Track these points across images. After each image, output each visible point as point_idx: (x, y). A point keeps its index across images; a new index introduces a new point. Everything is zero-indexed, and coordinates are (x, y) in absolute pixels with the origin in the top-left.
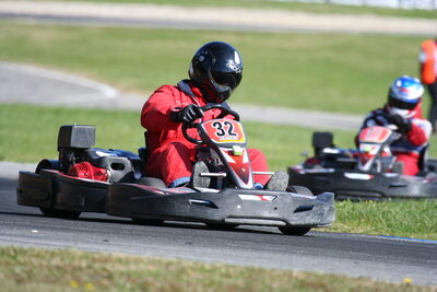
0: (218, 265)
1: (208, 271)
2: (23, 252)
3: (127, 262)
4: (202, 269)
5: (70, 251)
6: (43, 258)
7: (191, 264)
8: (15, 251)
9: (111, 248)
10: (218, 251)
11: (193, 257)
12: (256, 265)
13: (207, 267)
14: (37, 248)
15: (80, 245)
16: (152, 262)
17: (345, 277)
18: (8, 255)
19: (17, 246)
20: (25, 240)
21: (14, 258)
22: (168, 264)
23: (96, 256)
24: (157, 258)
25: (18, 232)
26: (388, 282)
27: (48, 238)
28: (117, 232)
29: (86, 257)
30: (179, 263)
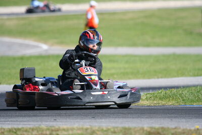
0: (109, 128)
1: (106, 131)
2: (19, 129)
3: (67, 130)
4: (102, 130)
5: (41, 127)
6: (29, 132)
7: (97, 128)
8: (15, 129)
9: (58, 123)
10: (107, 120)
11: (97, 124)
12: (127, 126)
13: (105, 129)
14: (25, 127)
15: (44, 123)
16: (79, 129)
17: (168, 128)
18: (13, 132)
19: (15, 127)
20: (18, 123)
21: (15, 133)
22: (87, 129)
23: (53, 128)
24: (81, 126)
25: (14, 119)
26: (188, 128)
27: (28, 121)
28: (60, 115)
29: (48, 129)
30: (91, 128)
